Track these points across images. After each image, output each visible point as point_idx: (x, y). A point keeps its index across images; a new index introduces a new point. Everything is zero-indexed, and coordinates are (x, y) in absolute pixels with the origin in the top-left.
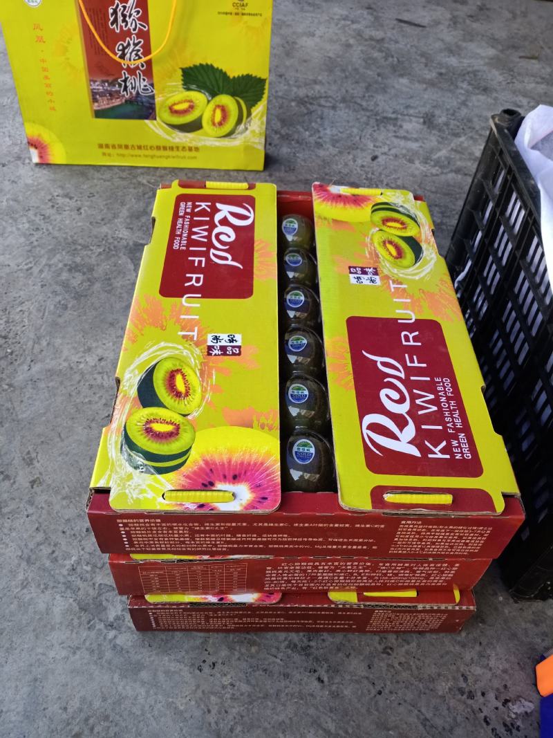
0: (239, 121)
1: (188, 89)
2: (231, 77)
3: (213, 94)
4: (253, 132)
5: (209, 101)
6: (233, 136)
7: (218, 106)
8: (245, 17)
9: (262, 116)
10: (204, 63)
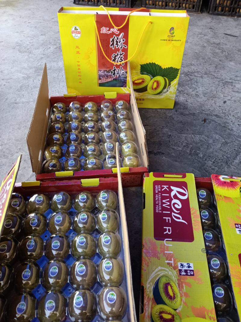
0: (165, 88)
1: (143, 74)
2: (163, 68)
3: (154, 76)
4: (171, 92)
5: (151, 79)
6: (161, 94)
7: (156, 81)
8: (173, 42)
9: (175, 85)
10: (151, 63)
